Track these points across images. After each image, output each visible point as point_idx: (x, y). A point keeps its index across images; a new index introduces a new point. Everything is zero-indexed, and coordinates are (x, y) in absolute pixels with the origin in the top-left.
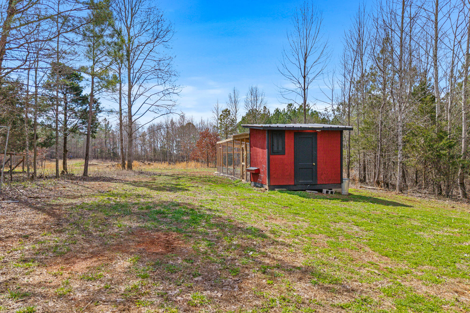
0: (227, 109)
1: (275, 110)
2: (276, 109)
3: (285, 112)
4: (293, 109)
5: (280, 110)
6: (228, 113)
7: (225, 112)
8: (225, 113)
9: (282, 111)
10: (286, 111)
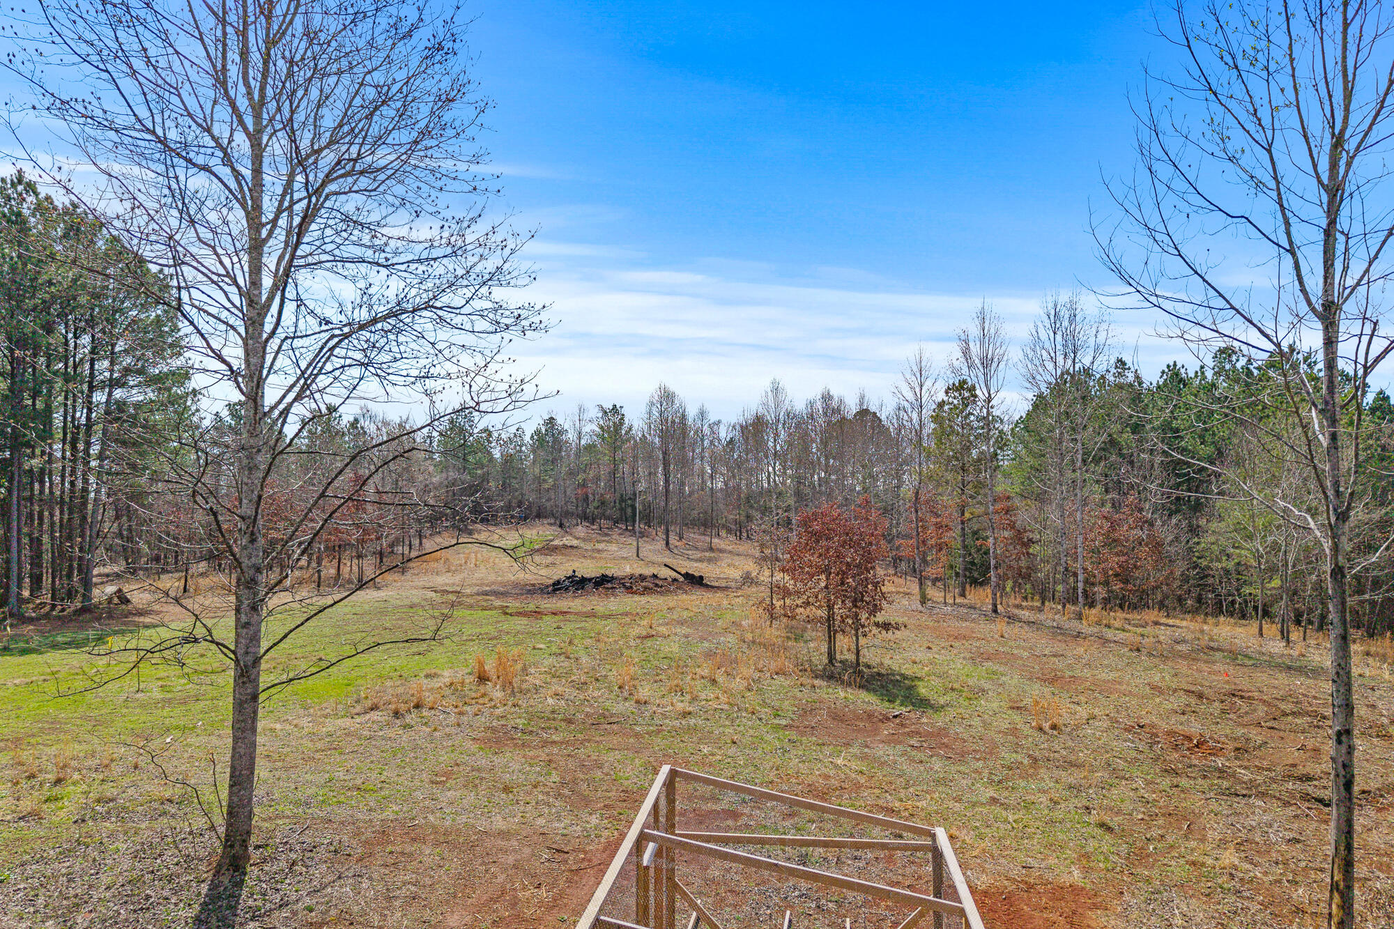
0: (965, 382)
1: (1163, 372)
2: (1168, 366)
3: (1204, 378)
4: (1239, 365)
5: (1183, 371)
6: (967, 395)
7: (957, 390)
8: (957, 394)
9: (1192, 374)
10: (1209, 374)
